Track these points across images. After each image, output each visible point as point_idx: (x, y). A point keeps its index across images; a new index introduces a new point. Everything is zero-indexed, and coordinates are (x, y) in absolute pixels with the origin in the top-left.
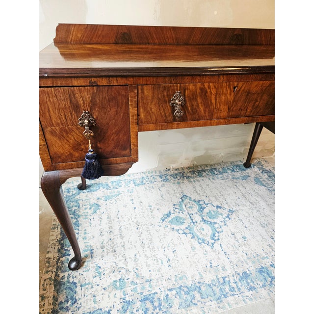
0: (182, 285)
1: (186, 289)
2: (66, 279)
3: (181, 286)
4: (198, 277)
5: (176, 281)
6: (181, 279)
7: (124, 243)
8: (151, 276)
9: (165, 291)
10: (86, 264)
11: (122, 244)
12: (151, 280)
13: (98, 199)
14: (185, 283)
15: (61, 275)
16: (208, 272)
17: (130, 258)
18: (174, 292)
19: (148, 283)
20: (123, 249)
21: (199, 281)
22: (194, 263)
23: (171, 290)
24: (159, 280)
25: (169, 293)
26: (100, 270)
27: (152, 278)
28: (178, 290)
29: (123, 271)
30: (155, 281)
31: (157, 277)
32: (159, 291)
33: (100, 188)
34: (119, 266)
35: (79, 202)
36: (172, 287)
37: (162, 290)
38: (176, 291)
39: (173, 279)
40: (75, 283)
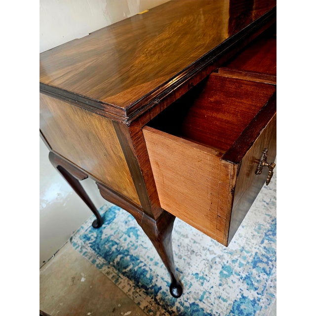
0: (265, 231)
1: (271, 233)
2: (182, 309)
3: (266, 233)
4: (268, 218)
5: (258, 233)
6: (260, 229)
7: (192, 239)
8: (240, 246)
9: (260, 246)
10: (183, 282)
11: (192, 241)
12: (243, 248)
13: (126, 223)
14: (265, 229)
15: (174, 309)
16: (269, 209)
17: (210, 246)
18: (266, 241)
19: (244, 251)
20: (197, 245)
21: (271, 219)
22: (255, 210)
23: (262, 242)
24: (248, 243)
25: (264, 245)
26: (201, 275)
27: (242, 245)
28: (267, 238)
29: (218, 260)
30: (246, 246)
31: (244, 241)
32: (256, 250)
33: (115, 213)
34: (210, 260)
35: (111, 239)
36: (262, 239)
37: (258, 247)
38: (267, 239)
39: (256, 233)
40: (194, 304)
